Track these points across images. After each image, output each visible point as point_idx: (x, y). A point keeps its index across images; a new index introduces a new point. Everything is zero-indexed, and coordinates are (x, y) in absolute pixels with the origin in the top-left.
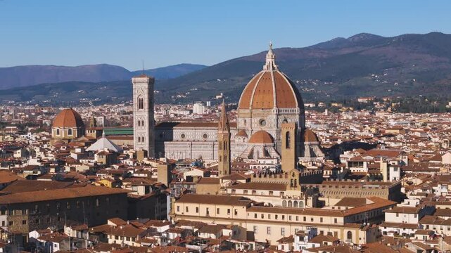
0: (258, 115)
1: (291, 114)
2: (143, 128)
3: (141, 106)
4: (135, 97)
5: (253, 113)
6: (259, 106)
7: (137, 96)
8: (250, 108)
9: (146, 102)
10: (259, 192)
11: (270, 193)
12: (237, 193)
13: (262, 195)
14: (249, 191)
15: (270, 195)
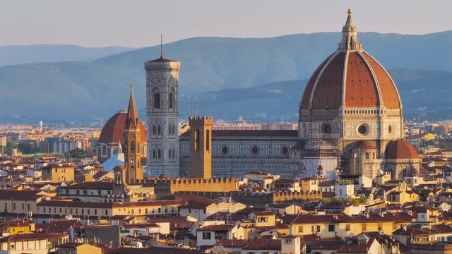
0: (320, 117)
2: (159, 137)
3: (156, 104)
4: (149, 90)
5: (314, 114)
6: (322, 104)
7: (151, 89)
8: (310, 107)
9: (163, 98)
10: (89, 192)
11: (100, 192)
12: (70, 193)
13: (92, 196)
14: (81, 192)
15: (99, 195)
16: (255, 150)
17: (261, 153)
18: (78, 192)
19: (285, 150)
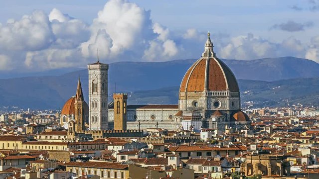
0: (191, 97)
1: (222, 97)
2: (96, 109)
3: (94, 89)
4: (90, 81)
5: (188, 95)
6: (193, 89)
7: (91, 81)
8: (185, 91)
9: (99, 86)
10: (53, 137)
11: (59, 137)
12: (42, 138)
13: (55, 139)
14: (49, 137)
15: (59, 139)
16: (153, 117)
17: (157, 119)
18: (46, 137)
19: (171, 117)
